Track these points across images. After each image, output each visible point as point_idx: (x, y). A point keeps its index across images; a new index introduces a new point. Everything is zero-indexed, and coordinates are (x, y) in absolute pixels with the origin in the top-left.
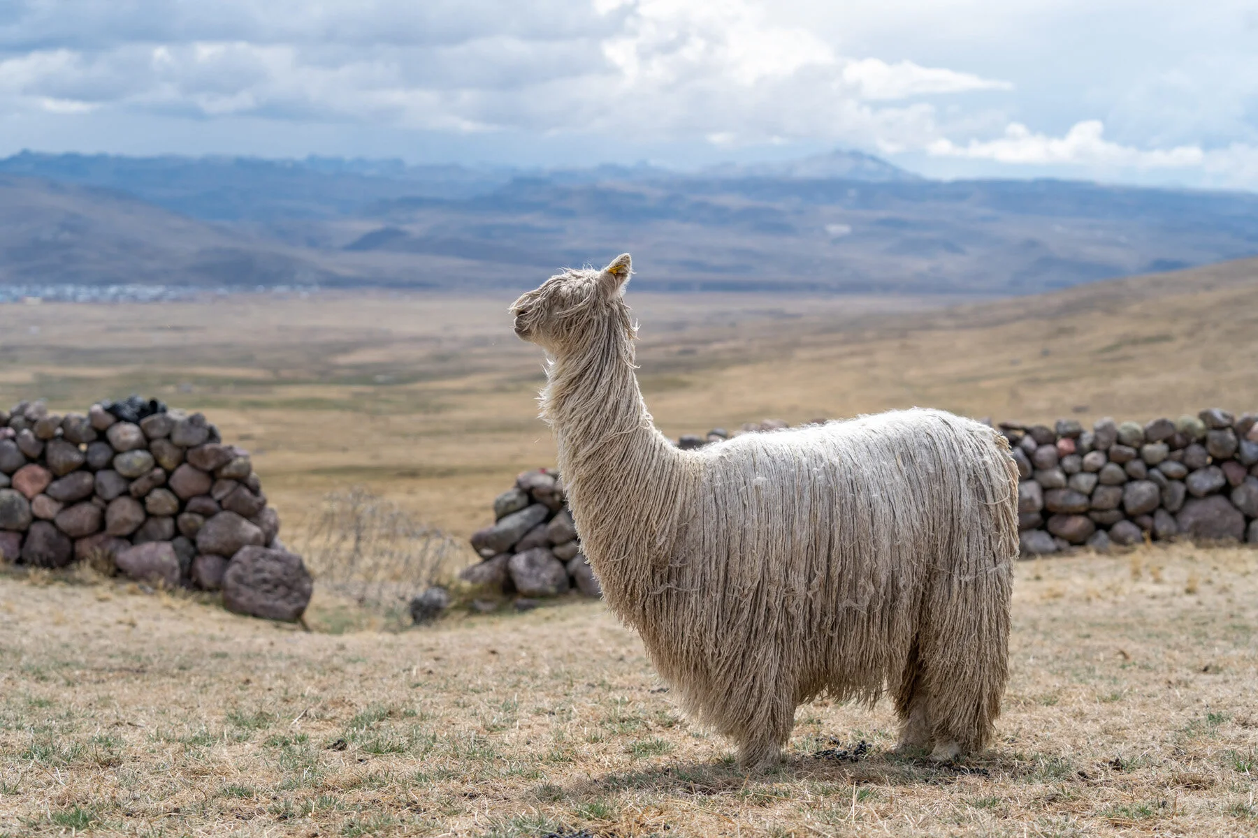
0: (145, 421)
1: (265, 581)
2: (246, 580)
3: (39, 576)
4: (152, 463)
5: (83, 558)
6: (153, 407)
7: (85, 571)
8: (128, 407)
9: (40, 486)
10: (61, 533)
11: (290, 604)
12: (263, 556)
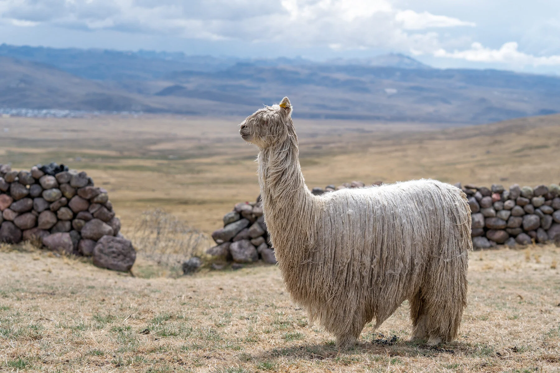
0: (58, 175)
1: (113, 252)
2: (104, 252)
3: (5, 248)
4: (61, 195)
5: (27, 239)
6: (62, 168)
7: (27, 246)
8: (50, 168)
9: (7, 205)
10: (17, 227)
11: (125, 263)
12: (113, 240)
